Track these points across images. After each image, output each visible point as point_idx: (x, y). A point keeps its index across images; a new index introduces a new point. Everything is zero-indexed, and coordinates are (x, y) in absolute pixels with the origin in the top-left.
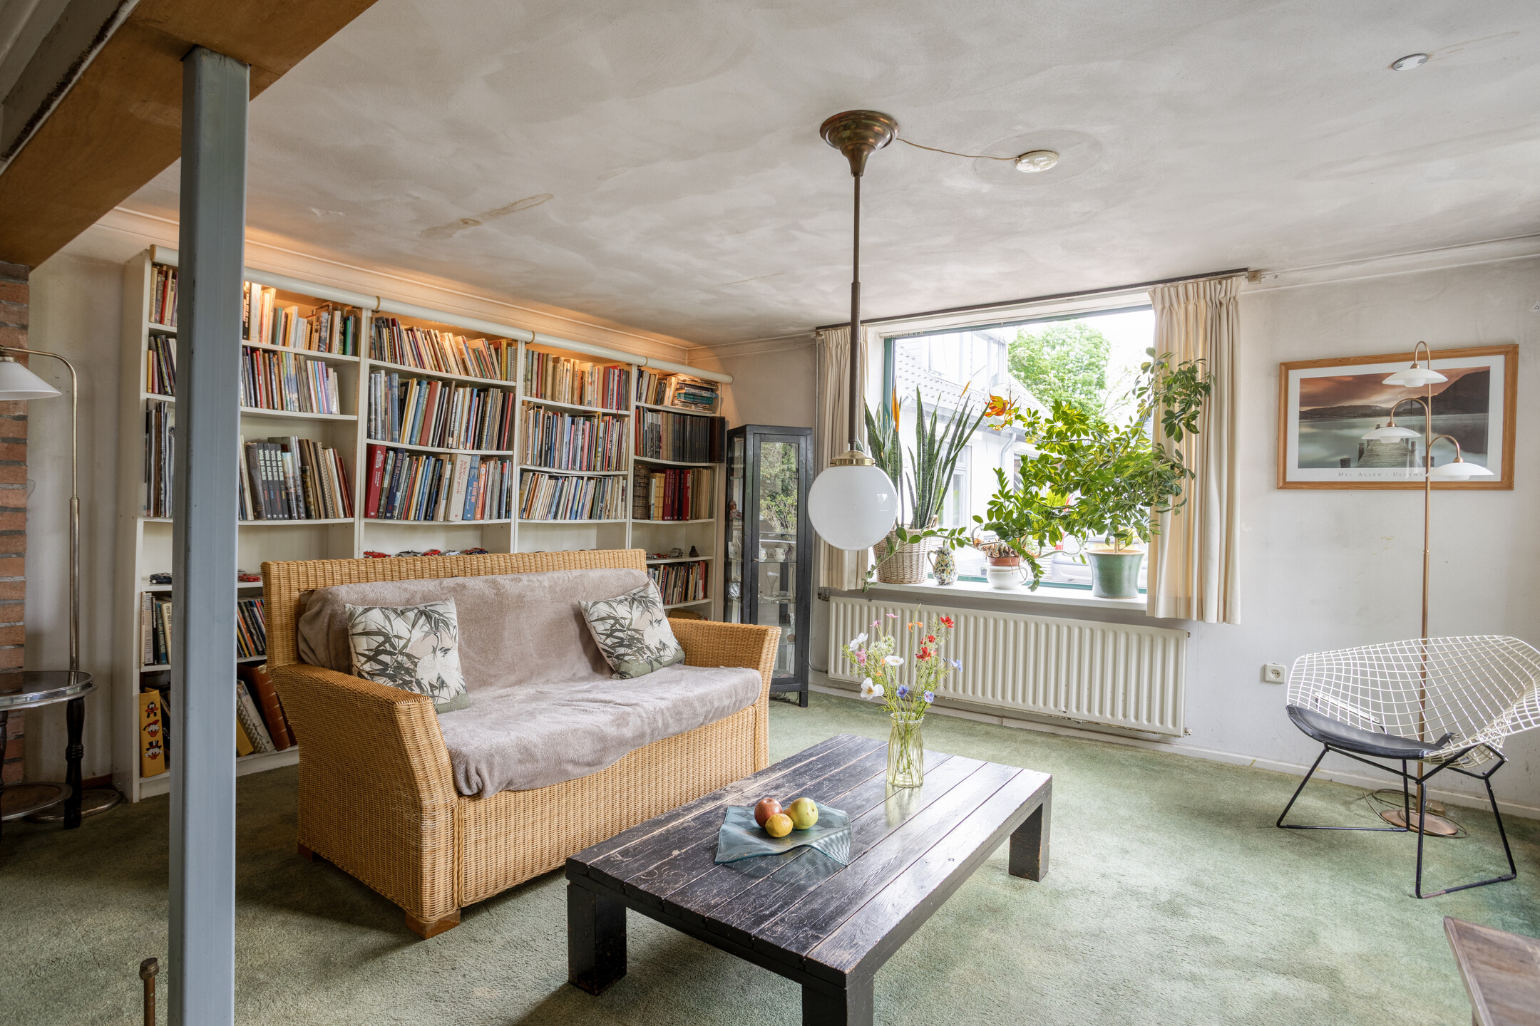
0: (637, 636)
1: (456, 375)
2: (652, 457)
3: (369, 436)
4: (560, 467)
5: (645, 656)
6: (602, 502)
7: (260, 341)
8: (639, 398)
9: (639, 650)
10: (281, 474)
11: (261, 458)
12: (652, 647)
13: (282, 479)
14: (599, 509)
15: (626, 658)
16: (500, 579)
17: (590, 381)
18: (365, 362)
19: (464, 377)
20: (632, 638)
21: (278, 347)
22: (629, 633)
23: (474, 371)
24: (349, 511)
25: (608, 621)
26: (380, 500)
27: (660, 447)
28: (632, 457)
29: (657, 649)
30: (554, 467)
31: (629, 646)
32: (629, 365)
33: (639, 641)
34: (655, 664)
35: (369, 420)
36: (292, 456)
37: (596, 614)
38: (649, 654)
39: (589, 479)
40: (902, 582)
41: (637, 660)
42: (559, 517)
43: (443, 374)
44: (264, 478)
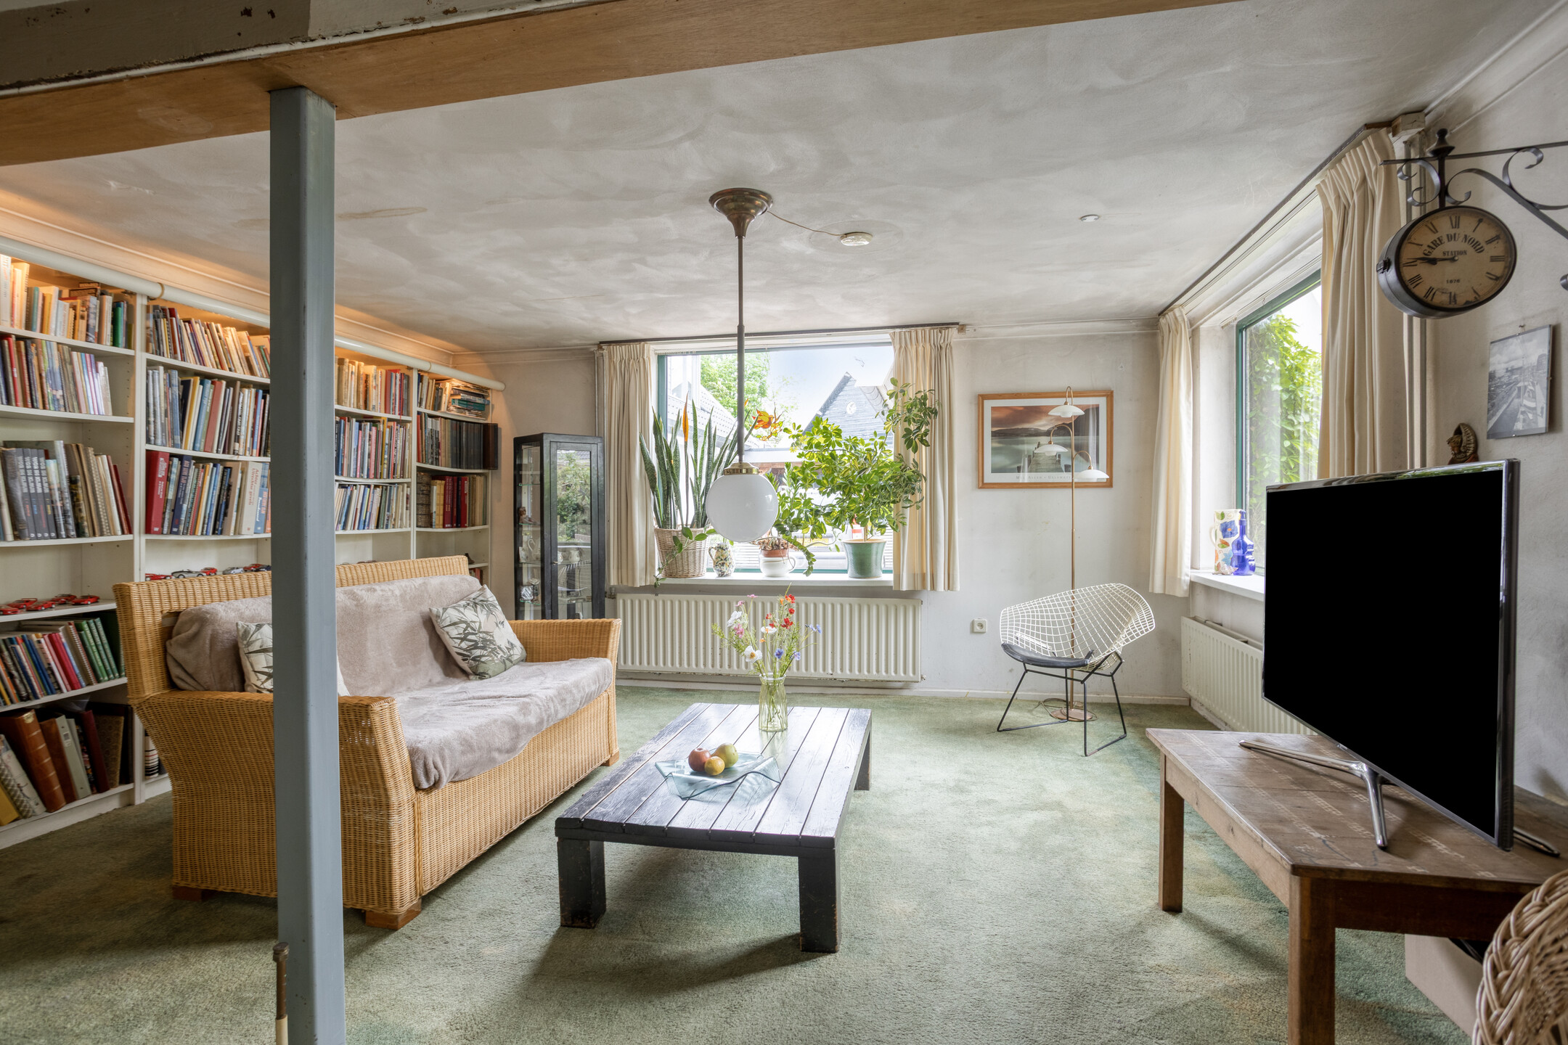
0: (489, 638)
1: (241, 374)
2: (432, 464)
3: (148, 441)
4: (348, 475)
5: (499, 656)
6: (388, 511)
7: (12, 325)
8: (420, 404)
9: (494, 650)
10: (46, 485)
11: (21, 466)
12: (503, 647)
13: (47, 491)
14: (386, 518)
15: (483, 659)
16: (356, 589)
17: (374, 384)
18: (141, 357)
19: (248, 377)
20: (485, 640)
21: (35, 334)
22: (481, 635)
23: (260, 370)
24: (128, 527)
25: (460, 625)
26: (164, 513)
27: (438, 454)
28: (415, 464)
29: (508, 648)
30: (342, 475)
31: (483, 648)
32: (410, 368)
33: (492, 642)
34: (507, 662)
35: (148, 423)
36: (58, 464)
37: (448, 620)
38: (501, 654)
39: (376, 486)
40: (687, 576)
41: (493, 660)
42: (349, 527)
43: (226, 373)
44: (25, 490)
